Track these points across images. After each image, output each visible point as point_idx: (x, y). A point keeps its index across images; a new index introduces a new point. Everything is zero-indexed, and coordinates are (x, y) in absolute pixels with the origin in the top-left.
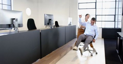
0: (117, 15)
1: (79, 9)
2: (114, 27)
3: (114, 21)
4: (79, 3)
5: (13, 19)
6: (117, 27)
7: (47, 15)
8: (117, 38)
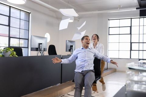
1: (109, 35)
4: (109, 28)
5: (40, 44)
7: (68, 41)
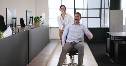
0: (104, 9)
2: (100, 26)
3: (99, 17)
6: (103, 26)
8: (107, 39)
